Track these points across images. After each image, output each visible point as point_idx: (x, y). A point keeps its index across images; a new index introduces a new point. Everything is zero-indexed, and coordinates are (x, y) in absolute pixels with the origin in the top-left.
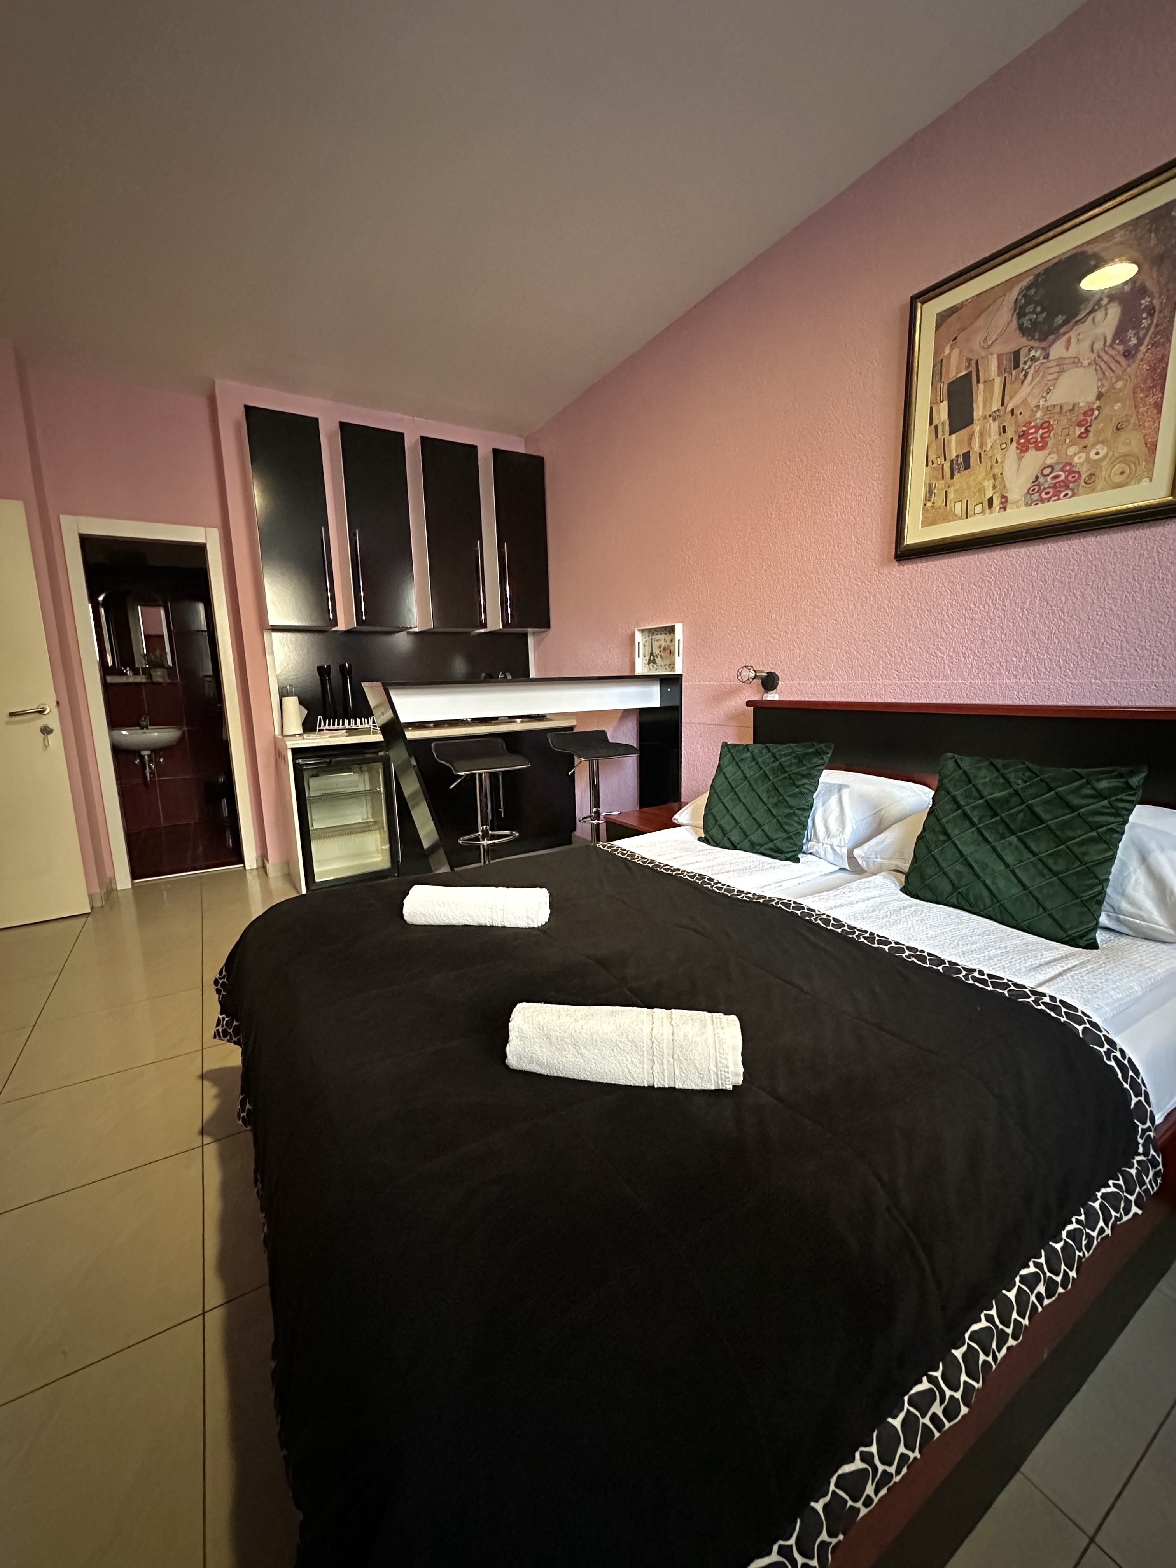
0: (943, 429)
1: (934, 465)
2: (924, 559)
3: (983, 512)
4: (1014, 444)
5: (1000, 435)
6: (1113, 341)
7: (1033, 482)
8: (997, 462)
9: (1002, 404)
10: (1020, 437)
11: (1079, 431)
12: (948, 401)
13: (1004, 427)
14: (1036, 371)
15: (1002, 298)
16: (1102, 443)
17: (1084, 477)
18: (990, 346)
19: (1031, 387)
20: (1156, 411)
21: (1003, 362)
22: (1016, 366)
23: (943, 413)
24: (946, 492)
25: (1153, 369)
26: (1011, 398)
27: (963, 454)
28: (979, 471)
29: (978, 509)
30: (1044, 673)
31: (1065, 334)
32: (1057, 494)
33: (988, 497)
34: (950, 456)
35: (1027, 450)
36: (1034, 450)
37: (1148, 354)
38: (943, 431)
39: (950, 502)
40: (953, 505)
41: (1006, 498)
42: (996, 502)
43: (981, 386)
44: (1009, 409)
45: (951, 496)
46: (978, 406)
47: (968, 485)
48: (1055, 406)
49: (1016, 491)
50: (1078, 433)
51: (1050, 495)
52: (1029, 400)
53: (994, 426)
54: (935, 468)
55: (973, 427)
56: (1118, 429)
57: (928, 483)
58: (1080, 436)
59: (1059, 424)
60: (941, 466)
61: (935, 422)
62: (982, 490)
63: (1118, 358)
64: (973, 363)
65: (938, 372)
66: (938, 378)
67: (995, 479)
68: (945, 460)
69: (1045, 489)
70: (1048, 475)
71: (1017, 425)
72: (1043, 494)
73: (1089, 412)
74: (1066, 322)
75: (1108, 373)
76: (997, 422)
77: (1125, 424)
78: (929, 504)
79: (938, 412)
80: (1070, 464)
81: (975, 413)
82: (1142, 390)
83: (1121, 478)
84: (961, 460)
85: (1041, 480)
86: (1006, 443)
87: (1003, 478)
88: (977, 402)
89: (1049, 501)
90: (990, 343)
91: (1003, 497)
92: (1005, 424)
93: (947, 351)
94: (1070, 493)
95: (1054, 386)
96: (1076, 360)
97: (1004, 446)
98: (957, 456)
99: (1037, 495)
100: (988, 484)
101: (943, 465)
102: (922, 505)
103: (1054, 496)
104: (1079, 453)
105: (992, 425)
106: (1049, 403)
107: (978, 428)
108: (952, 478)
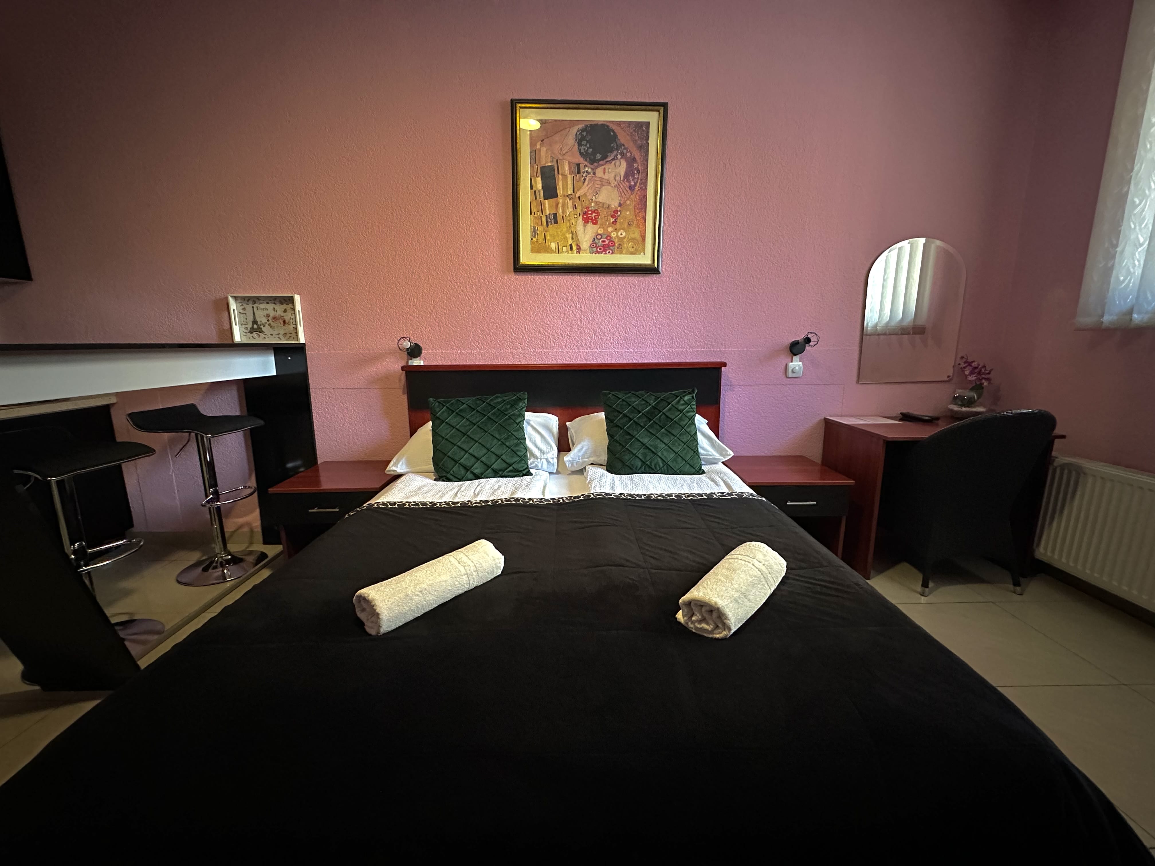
0: (539, 194)
1: (536, 216)
2: (532, 273)
3: (567, 251)
4: (581, 217)
5: (574, 209)
6: (624, 180)
7: (593, 241)
8: (573, 224)
9: (574, 192)
10: (584, 214)
11: (612, 220)
12: (541, 177)
13: (575, 205)
14: (590, 180)
15: (568, 129)
16: (622, 229)
17: (616, 245)
18: (564, 155)
19: (587, 188)
20: (643, 221)
21: (571, 168)
22: (579, 173)
23: (539, 185)
24: (545, 234)
25: (641, 200)
26: (578, 190)
27: (553, 214)
28: (563, 227)
29: (565, 249)
30: (604, 347)
31: (602, 165)
32: (605, 250)
33: (570, 243)
34: (545, 213)
35: (588, 222)
36: (591, 223)
37: (638, 192)
38: (540, 196)
39: (548, 242)
40: (550, 243)
41: (580, 246)
42: (574, 248)
43: (560, 176)
44: (577, 196)
45: (548, 237)
46: (559, 188)
47: (557, 233)
48: (600, 203)
49: (585, 245)
50: (612, 221)
51: (602, 250)
52: (588, 194)
53: (570, 204)
54: (536, 217)
55: (558, 200)
56: (629, 225)
57: (532, 225)
58: (613, 222)
59: (603, 213)
60: (540, 217)
61: (534, 189)
62: (566, 238)
63: (627, 189)
64: (555, 160)
65: (534, 157)
66: (533, 161)
67: (572, 234)
68: (542, 214)
69: (599, 246)
70: (600, 239)
71: (582, 207)
72: (598, 249)
73: (616, 212)
74: (602, 159)
75: (623, 194)
76: (571, 201)
77: (632, 223)
78: (534, 239)
79: (536, 182)
80: (610, 237)
81: (558, 192)
82: (637, 209)
83: (633, 250)
84: (552, 217)
85: (596, 241)
86: (577, 215)
87: (576, 234)
88: (558, 185)
89: (602, 254)
90: (564, 152)
91: (578, 245)
92: (576, 204)
93: (538, 147)
94: (611, 252)
95: (599, 191)
96: (608, 182)
97: (576, 216)
98: (550, 214)
99: (595, 248)
100: (569, 236)
101: (541, 217)
102: (530, 239)
103: (604, 251)
104: (613, 232)
105: (569, 202)
106: (597, 200)
107: (561, 201)
108: (547, 227)
